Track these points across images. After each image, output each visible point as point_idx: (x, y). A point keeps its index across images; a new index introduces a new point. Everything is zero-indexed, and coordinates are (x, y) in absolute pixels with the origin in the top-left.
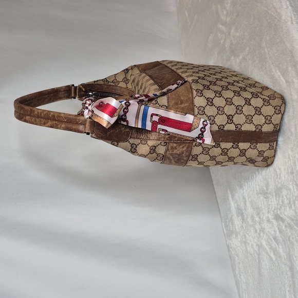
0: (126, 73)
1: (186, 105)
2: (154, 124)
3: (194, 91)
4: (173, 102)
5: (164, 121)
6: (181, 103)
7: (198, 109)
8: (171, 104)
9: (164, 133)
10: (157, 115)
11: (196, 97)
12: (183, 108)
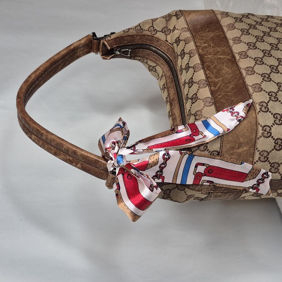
0: (167, 21)
1: (245, 148)
2: (198, 176)
3: (260, 128)
4: (229, 146)
5: (211, 171)
6: (239, 148)
7: (260, 154)
8: (224, 149)
9: (208, 184)
10: (203, 165)
11: (261, 137)
12: (240, 153)
